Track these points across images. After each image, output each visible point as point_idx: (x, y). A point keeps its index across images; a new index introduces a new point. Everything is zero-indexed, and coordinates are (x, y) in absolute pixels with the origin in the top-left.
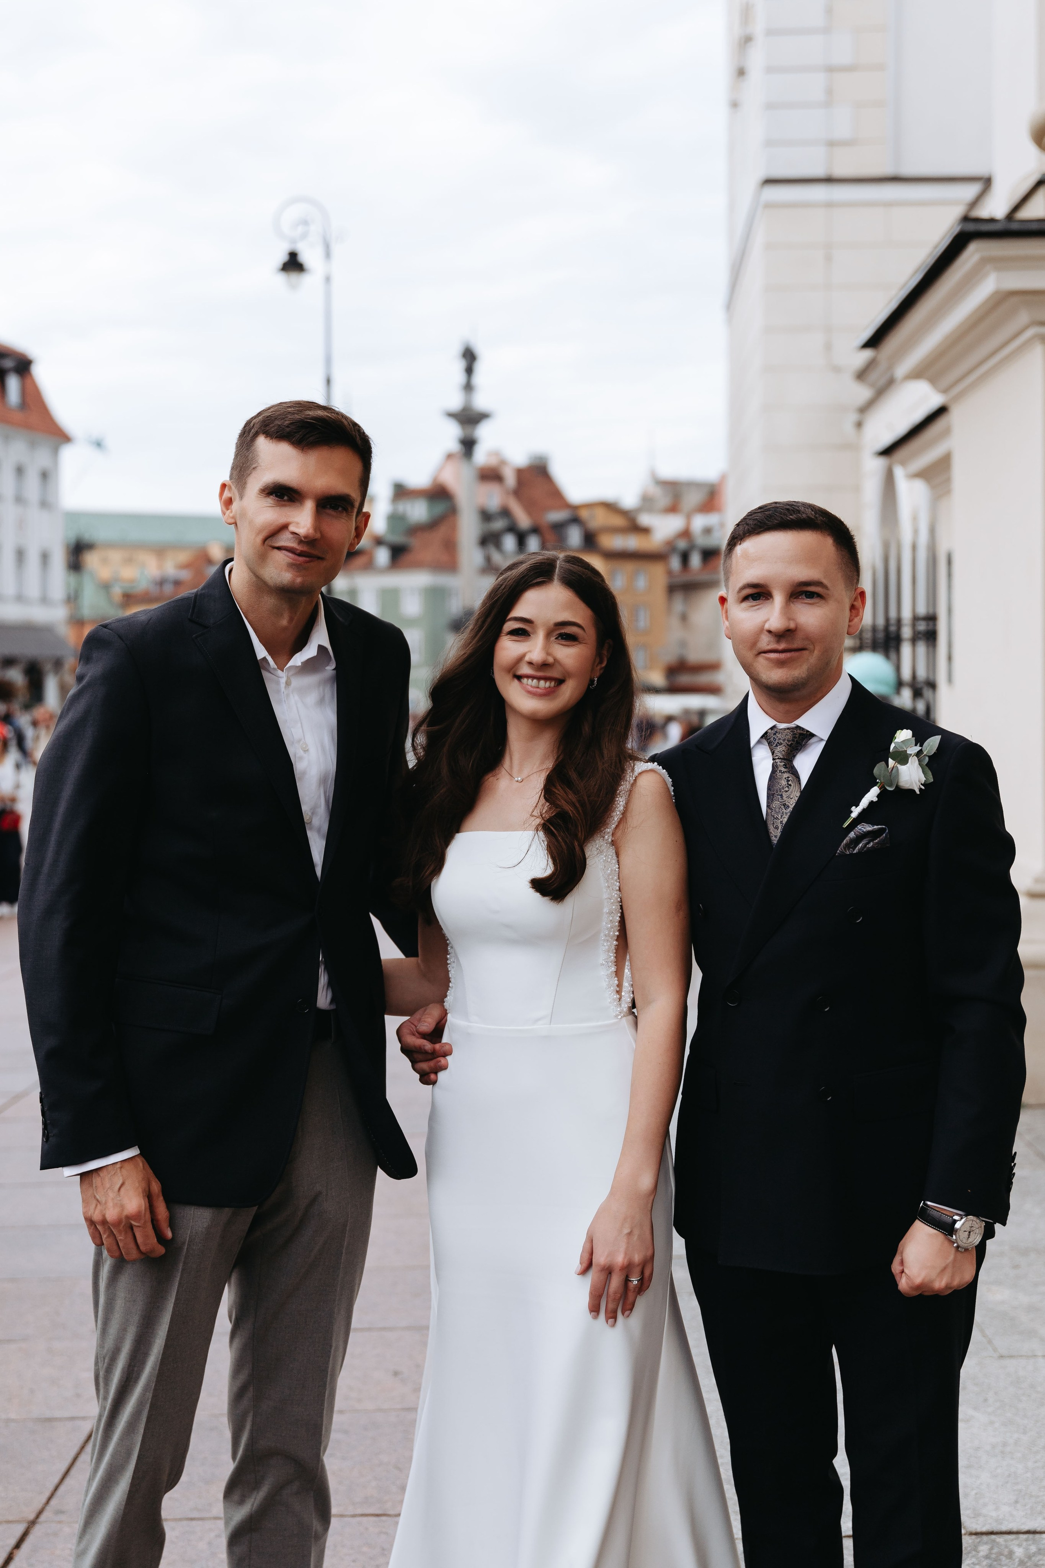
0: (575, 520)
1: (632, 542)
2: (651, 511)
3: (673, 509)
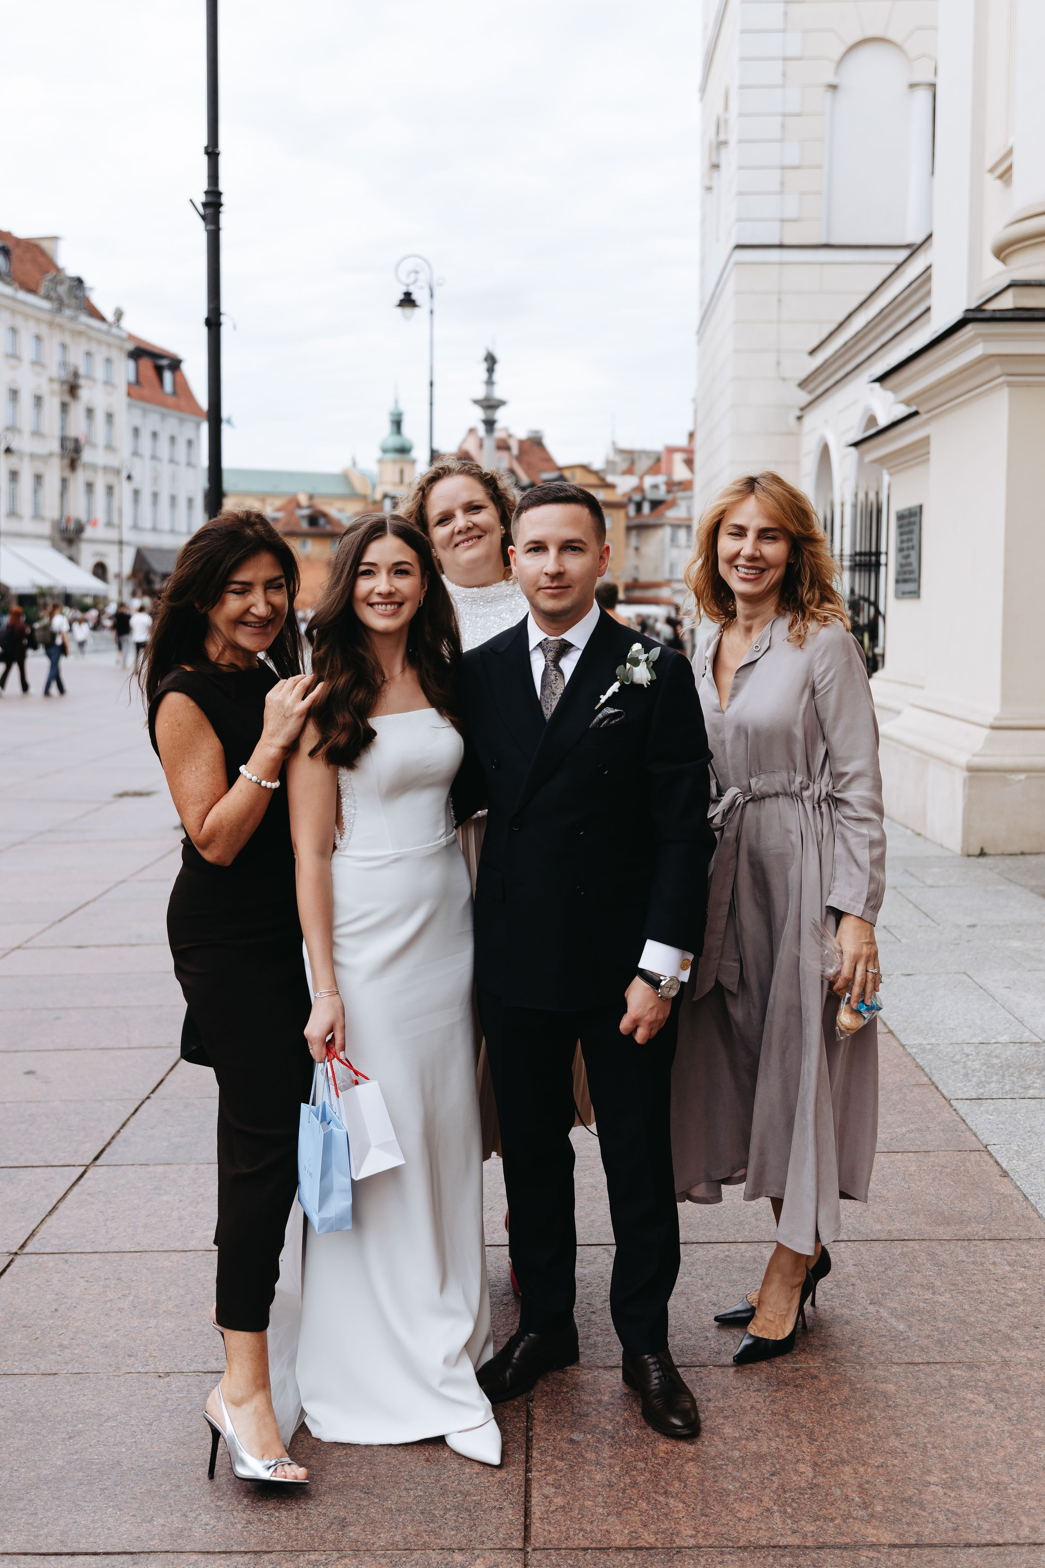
1: (605, 495)
2: (614, 473)
3: (629, 471)
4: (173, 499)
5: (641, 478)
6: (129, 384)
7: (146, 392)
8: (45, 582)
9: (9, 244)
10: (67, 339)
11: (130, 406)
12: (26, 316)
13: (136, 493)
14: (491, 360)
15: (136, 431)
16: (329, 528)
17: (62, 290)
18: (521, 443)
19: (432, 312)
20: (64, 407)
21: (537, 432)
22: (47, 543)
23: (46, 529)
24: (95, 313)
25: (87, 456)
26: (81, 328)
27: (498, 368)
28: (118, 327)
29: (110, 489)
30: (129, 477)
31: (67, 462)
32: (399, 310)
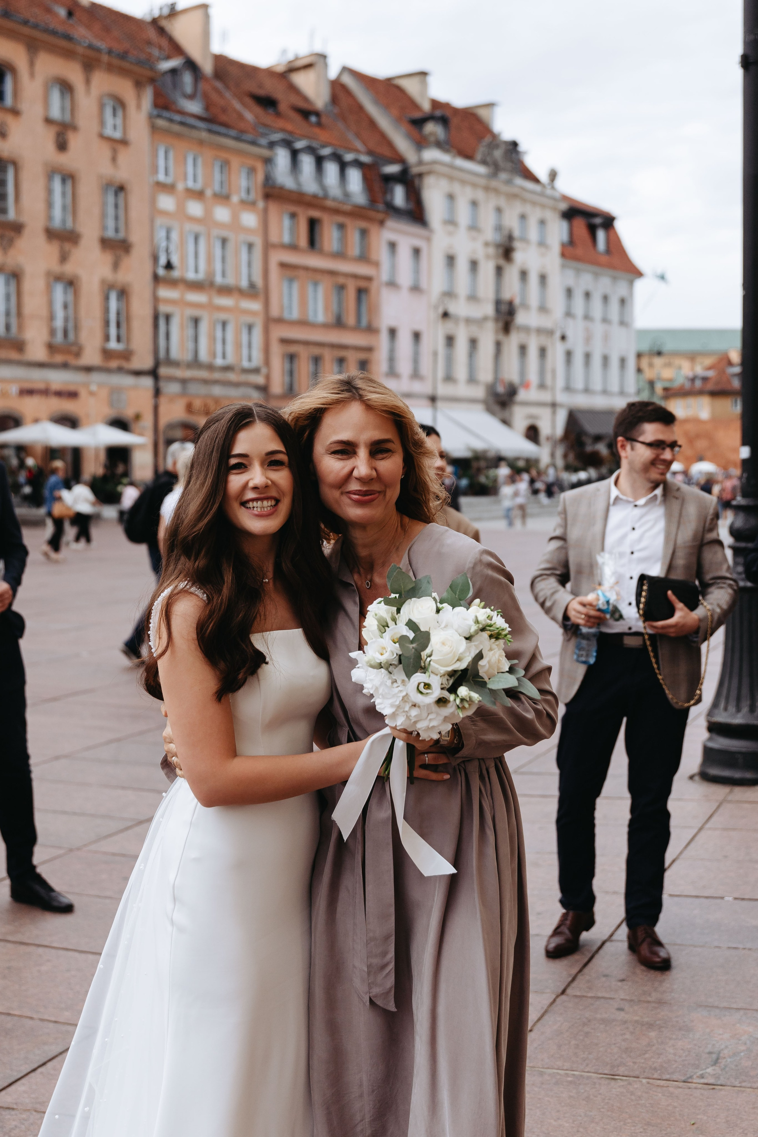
4: (606, 360)
6: (563, 246)
7: (579, 251)
8: (479, 445)
9: (448, 114)
10: (502, 202)
11: (563, 266)
12: (463, 182)
13: (569, 354)
15: (569, 292)
17: (498, 154)
20: (499, 270)
22: (480, 407)
23: (479, 392)
24: (529, 176)
25: (521, 318)
26: (515, 190)
28: (553, 188)
29: (543, 352)
30: (563, 338)
31: (501, 325)
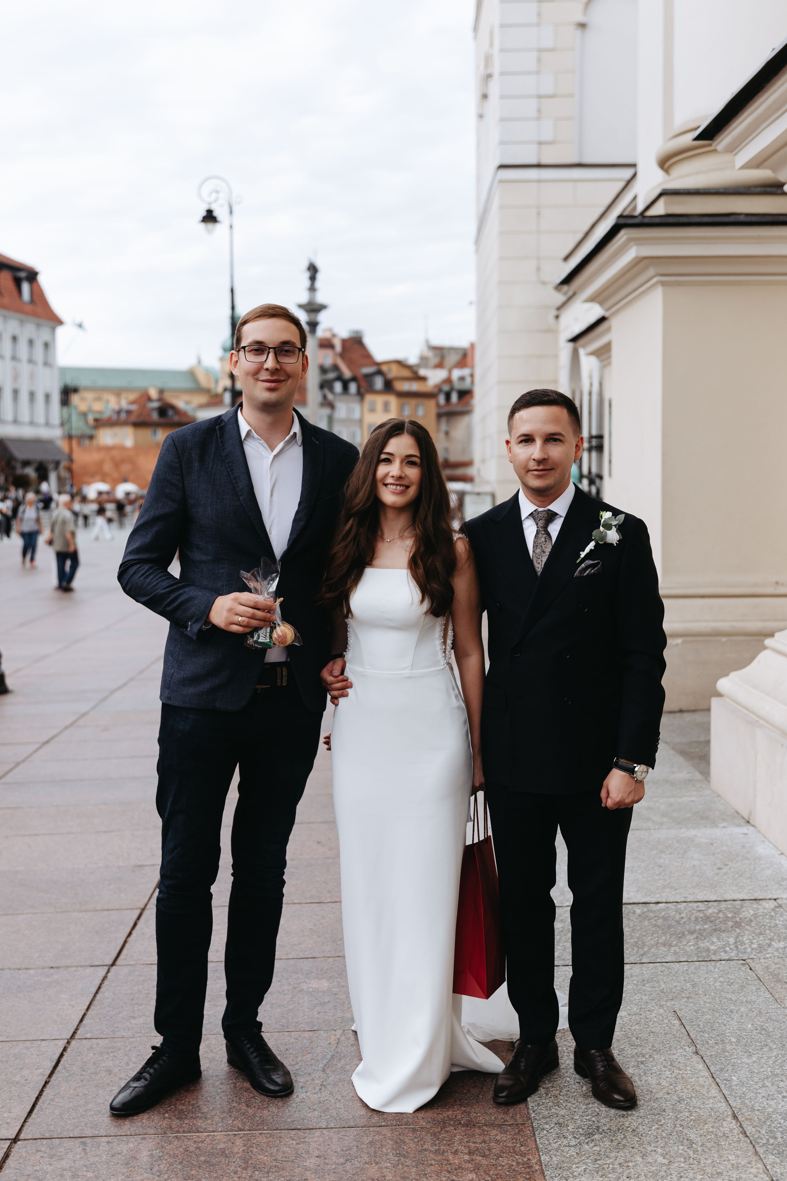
0: (379, 372)
1: (415, 386)
2: (426, 366)
3: (440, 365)
5: (450, 372)
7: (6, 300)
14: (313, 270)
16: (176, 418)
18: (344, 342)
19: (231, 227)
21: (357, 332)
27: (320, 276)
32: (203, 226)
